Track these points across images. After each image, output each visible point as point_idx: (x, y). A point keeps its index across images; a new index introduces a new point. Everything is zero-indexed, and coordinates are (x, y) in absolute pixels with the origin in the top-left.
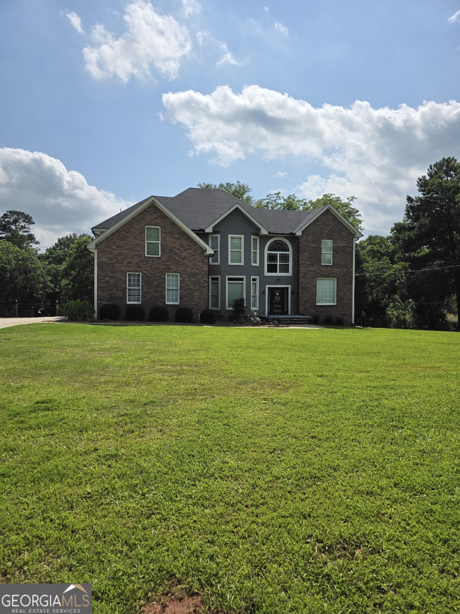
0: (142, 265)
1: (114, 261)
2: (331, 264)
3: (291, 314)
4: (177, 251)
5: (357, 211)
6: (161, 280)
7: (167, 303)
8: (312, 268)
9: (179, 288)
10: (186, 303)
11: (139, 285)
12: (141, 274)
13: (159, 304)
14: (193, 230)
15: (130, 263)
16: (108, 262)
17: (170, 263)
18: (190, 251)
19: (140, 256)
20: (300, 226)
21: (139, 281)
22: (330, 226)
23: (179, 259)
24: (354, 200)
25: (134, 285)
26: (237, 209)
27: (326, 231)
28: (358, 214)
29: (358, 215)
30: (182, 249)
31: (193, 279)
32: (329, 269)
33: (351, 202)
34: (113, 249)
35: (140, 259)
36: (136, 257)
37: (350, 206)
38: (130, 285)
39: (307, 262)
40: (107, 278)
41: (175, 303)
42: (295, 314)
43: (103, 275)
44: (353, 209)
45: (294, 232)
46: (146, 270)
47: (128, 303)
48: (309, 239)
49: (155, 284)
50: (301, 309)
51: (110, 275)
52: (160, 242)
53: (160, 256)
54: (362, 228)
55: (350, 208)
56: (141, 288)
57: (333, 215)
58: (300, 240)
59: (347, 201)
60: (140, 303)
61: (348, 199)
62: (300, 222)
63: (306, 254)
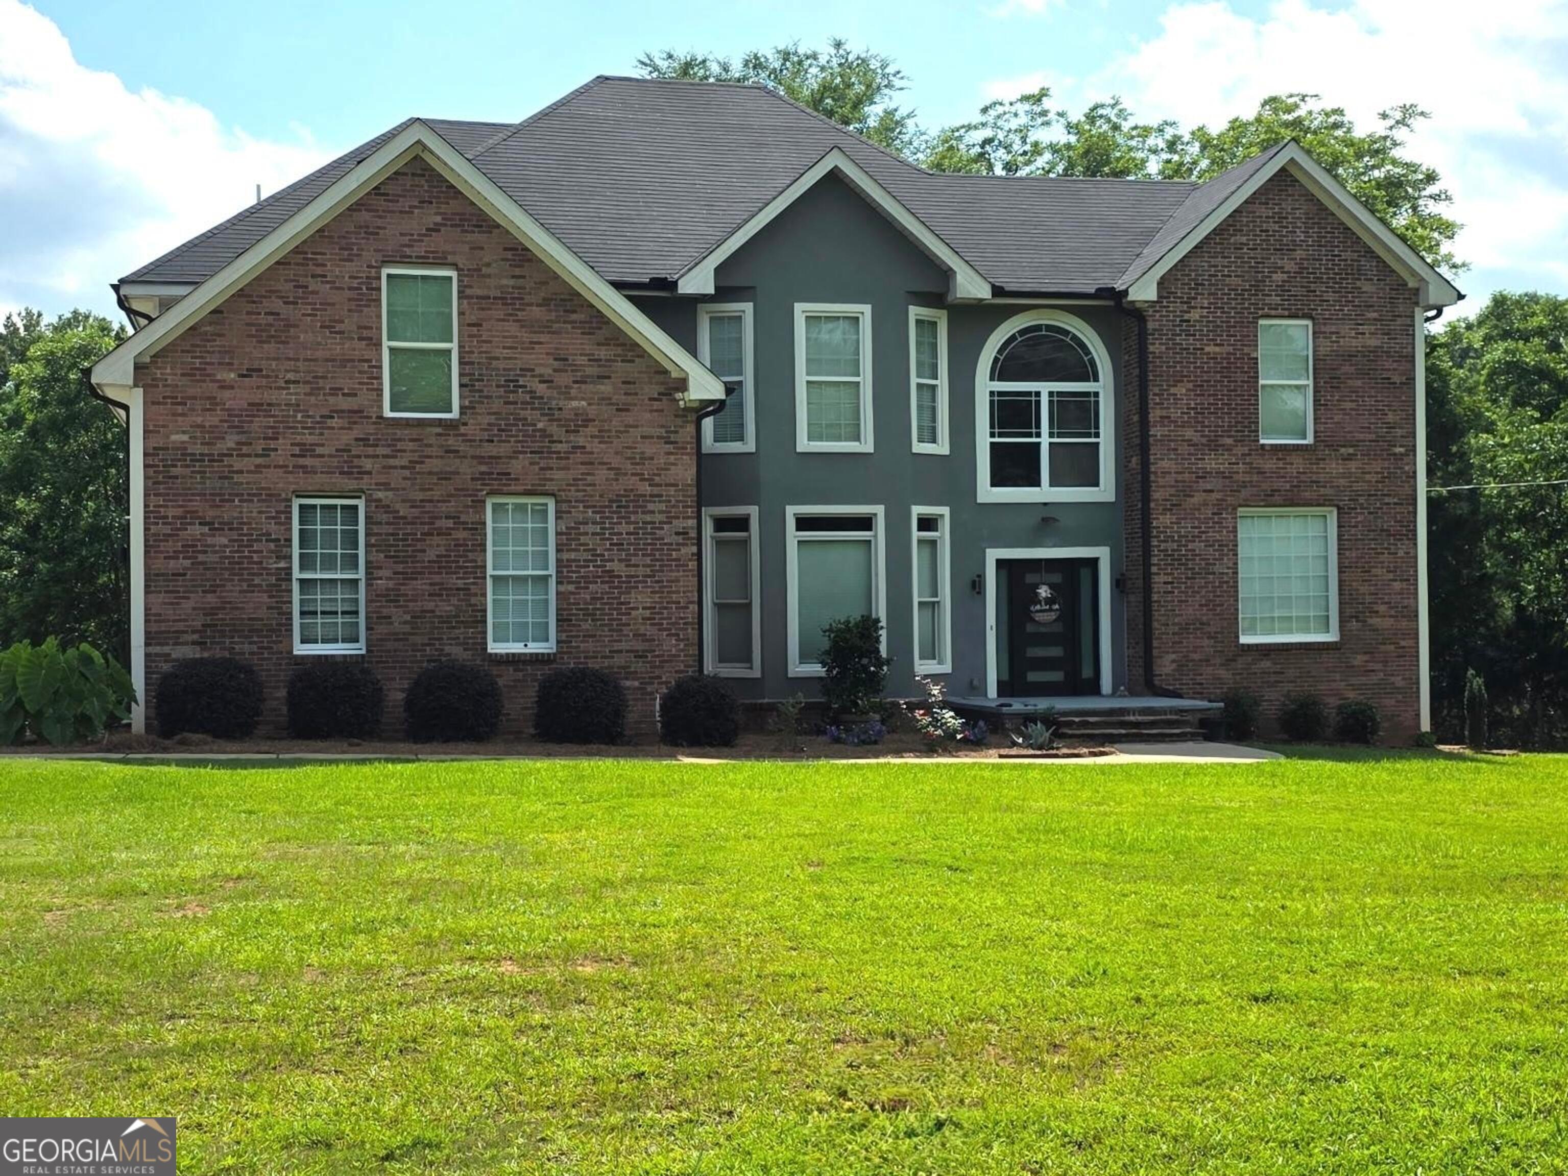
0: (368, 464)
1: (230, 441)
2: (1309, 440)
3: (1114, 693)
4: (541, 389)
5: (1431, 178)
6: (461, 535)
7: (494, 648)
8: (1211, 463)
9: (552, 571)
10: (590, 645)
11: (351, 562)
12: (361, 504)
13: (457, 652)
14: (618, 286)
15: (306, 450)
16: (198, 449)
17: (503, 449)
18: (605, 388)
19: (356, 415)
20: (1151, 252)
21: (351, 539)
22: (1299, 254)
23: (554, 429)
24: (1417, 123)
25: (329, 563)
26: (834, 177)
27: (1278, 277)
28: (1432, 189)
29: (1435, 198)
30: (563, 379)
31: (624, 528)
32: (1298, 463)
33: (1400, 134)
34: (224, 386)
35: (357, 432)
36: (335, 422)
37: (1396, 153)
38: (306, 562)
39: (1189, 433)
40: (196, 530)
41: (534, 648)
42: (1133, 693)
43: (171, 512)
44: (1412, 167)
45: (1119, 286)
46: (386, 486)
47: (301, 649)
48: (1195, 315)
49: (431, 554)
50: (1165, 666)
51: (210, 514)
52: (454, 346)
53: (455, 414)
54: (1458, 260)
55: (1394, 162)
56: (361, 574)
57: (1311, 198)
58: (1151, 325)
59: (1380, 128)
60: (357, 649)
61: (1384, 116)
62: (1148, 236)
63: (1180, 390)
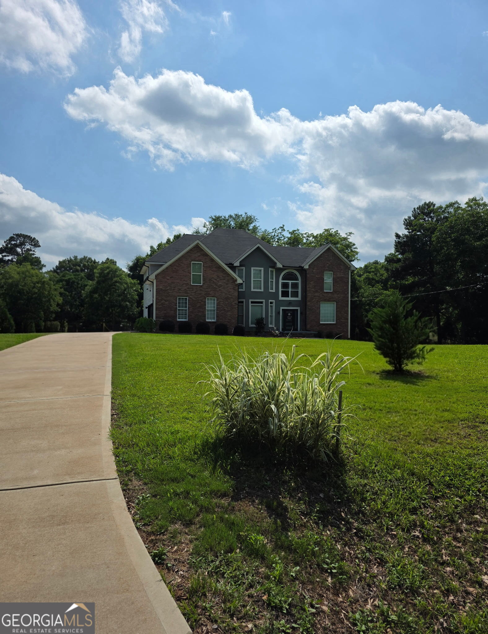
0: (189, 292)
1: (168, 288)
2: (332, 291)
3: (300, 330)
4: (215, 281)
5: (354, 245)
6: (202, 303)
7: (207, 320)
8: (316, 294)
9: (216, 309)
10: (221, 320)
11: (186, 307)
12: (188, 298)
13: (202, 321)
14: (226, 264)
15: (180, 289)
16: (164, 289)
17: (209, 290)
18: (224, 281)
19: (187, 284)
20: (307, 260)
21: (186, 303)
22: (331, 261)
23: (216, 287)
24: (352, 235)
25: (182, 307)
26: (258, 247)
27: (328, 265)
28: (354, 247)
29: (354, 248)
30: (218, 279)
31: (227, 302)
32: (330, 295)
33: (349, 237)
34: (168, 279)
35: (187, 287)
36: (184, 285)
37: (349, 240)
38: (179, 307)
39: (313, 290)
40: (163, 301)
41: (213, 321)
42: (303, 331)
43: (160, 298)
44: (351, 243)
45: (302, 266)
46: (191, 295)
47: (178, 320)
48: (314, 271)
49: (198, 306)
50: (308, 327)
51: (165, 299)
52: (202, 274)
53: (202, 284)
54: (358, 258)
55: (348, 241)
56: (187, 309)
57: (333, 253)
58: (307, 272)
59: (346, 236)
60: (187, 320)
61: (346, 234)
62: (307, 257)
63: (312, 283)
